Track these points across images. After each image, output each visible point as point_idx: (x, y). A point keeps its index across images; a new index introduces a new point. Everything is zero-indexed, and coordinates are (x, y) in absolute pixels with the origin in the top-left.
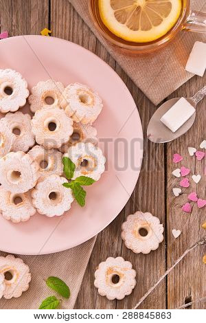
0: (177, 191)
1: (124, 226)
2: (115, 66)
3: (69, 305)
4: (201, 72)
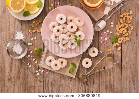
0: (101, 42)
1: (89, 51)
2: (87, 12)
3: (76, 70)
4: (107, 14)
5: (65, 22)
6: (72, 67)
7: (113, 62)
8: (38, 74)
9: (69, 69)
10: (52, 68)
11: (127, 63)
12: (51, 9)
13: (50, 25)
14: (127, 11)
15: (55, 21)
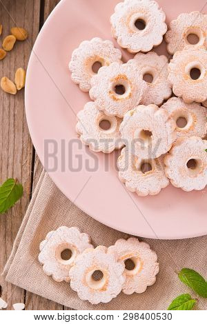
5: (159, 41)
6: (187, 291)
10: (75, 293)
13: (76, 52)
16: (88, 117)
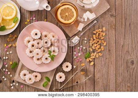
0: (75, 57)
1: (63, 65)
3: (50, 83)
4: (81, 30)
5: (40, 37)
6: (46, 81)
7: (86, 76)
8: (12, 87)
9: (43, 83)
10: (26, 82)
11: (100, 78)
12: (27, 24)
13: (25, 39)
14: (100, 27)
15: (30, 36)
16: (27, 51)
